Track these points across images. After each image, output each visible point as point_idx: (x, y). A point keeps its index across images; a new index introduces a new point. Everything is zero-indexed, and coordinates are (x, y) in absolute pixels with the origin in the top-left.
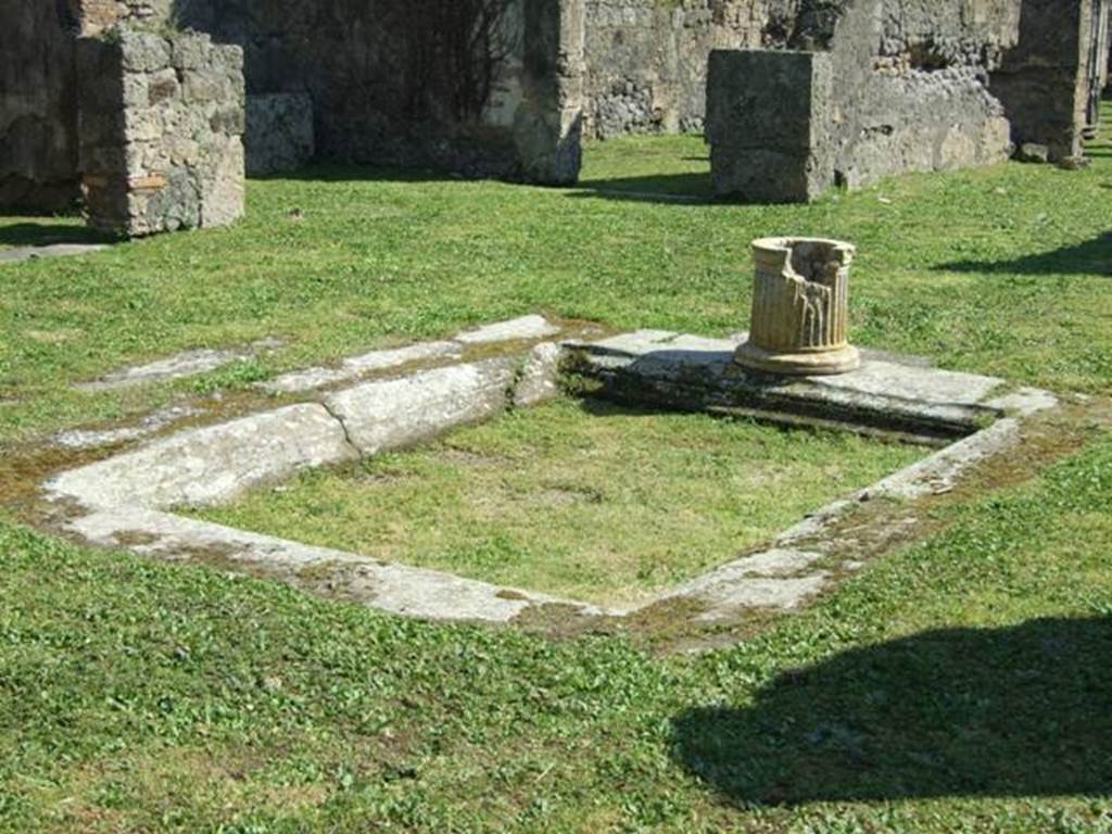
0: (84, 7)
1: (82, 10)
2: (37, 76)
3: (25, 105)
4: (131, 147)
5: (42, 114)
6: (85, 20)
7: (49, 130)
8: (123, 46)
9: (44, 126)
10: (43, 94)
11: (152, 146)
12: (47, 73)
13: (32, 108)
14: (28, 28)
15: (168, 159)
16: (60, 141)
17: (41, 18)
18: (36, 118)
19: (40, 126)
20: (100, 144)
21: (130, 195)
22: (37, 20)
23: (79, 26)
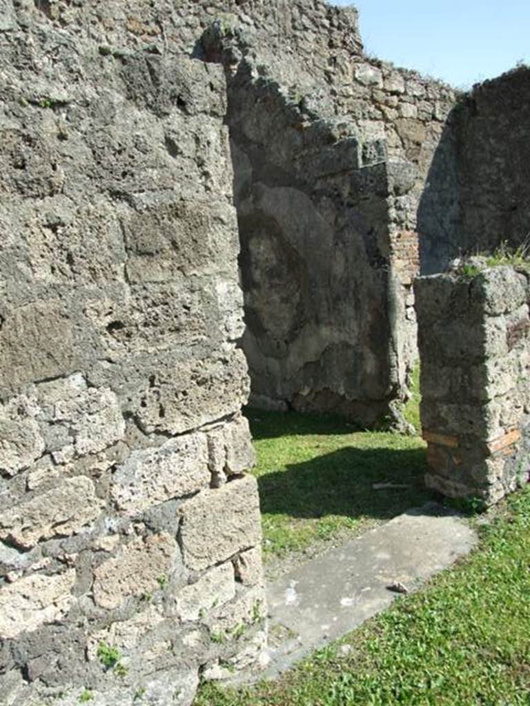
0: (393, 245)
1: (391, 248)
2: (348, 310)
3: (336, 335)
4: (491, 406)
5: (353, 342)
6: (395, 257)
7: (360, 357)
8: (485, 286)
9: (356, 353)
10: (354, 325)
11: (508, 398)
12: (357, 307)
13: (343, 337)
14: (339, 269)
15: (522, 408)
16: (370, 366)
17: (351, 259)
18: (346, 345)
19: (350, 352)
20: (448, 400)
21: (488, 461)
22: (347, 260)
23: (389, 264)
